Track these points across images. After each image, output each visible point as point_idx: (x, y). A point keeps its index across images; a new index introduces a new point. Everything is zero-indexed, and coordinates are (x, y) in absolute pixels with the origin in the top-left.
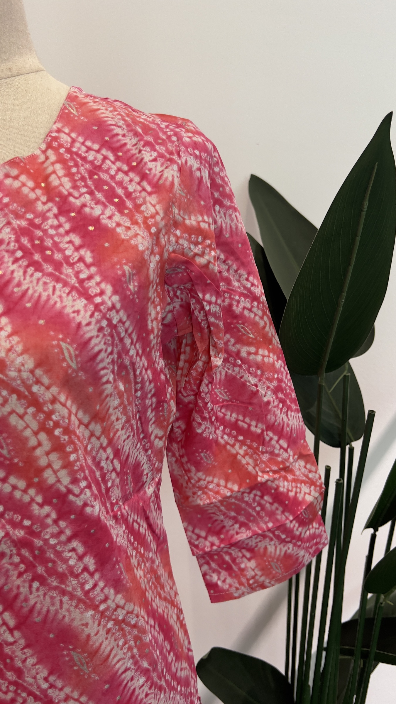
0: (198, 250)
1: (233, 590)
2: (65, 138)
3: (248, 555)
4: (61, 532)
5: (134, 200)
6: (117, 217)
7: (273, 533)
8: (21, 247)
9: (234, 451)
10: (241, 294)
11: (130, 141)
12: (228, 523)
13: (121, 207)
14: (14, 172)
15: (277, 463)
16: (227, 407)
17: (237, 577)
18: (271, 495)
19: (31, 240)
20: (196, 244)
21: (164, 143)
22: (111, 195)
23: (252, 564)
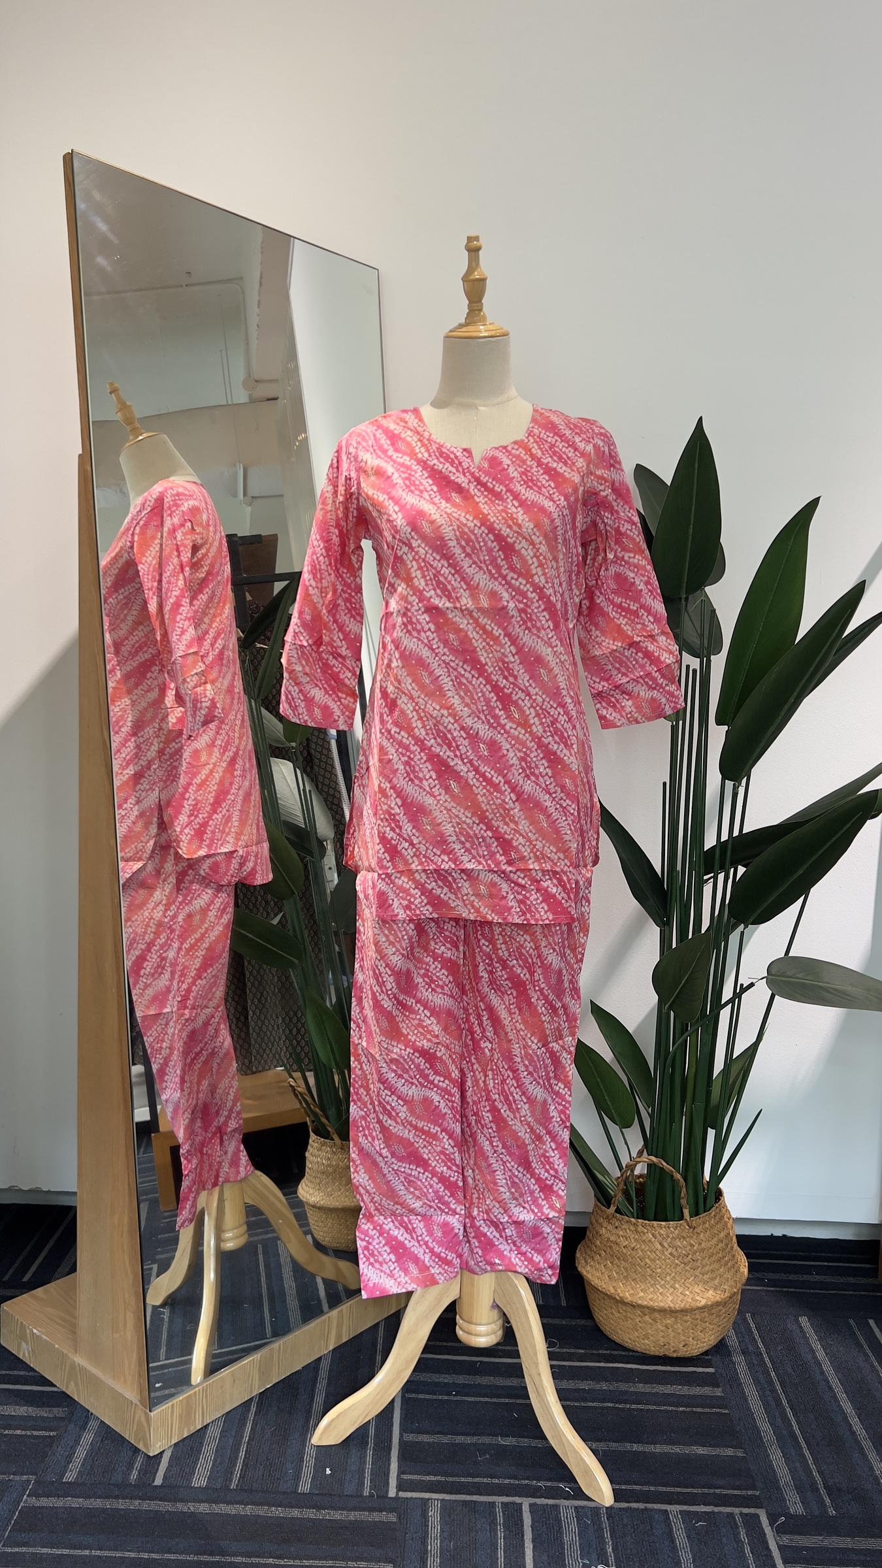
0: (602, 488)
1: (616, 720)
2: (536, 431)
3: (627, 697)
4: (540, 606)
5: (571, 460)
6: (564, 468)
7: (644, 680)
8: (523, 480)
9: (619, 622)
10: (625, 521)
11: (568, 432)
12: (614, 672)
13: (565, 464)
14: (516, 447)
15: (647, 631)
16: (615, 593)
17: (619, 712)
18: (642, 652)
19: (527, 477)
20: (601, 484)
21: (585, 433)
22: (560, 458)
23: (630, 703)
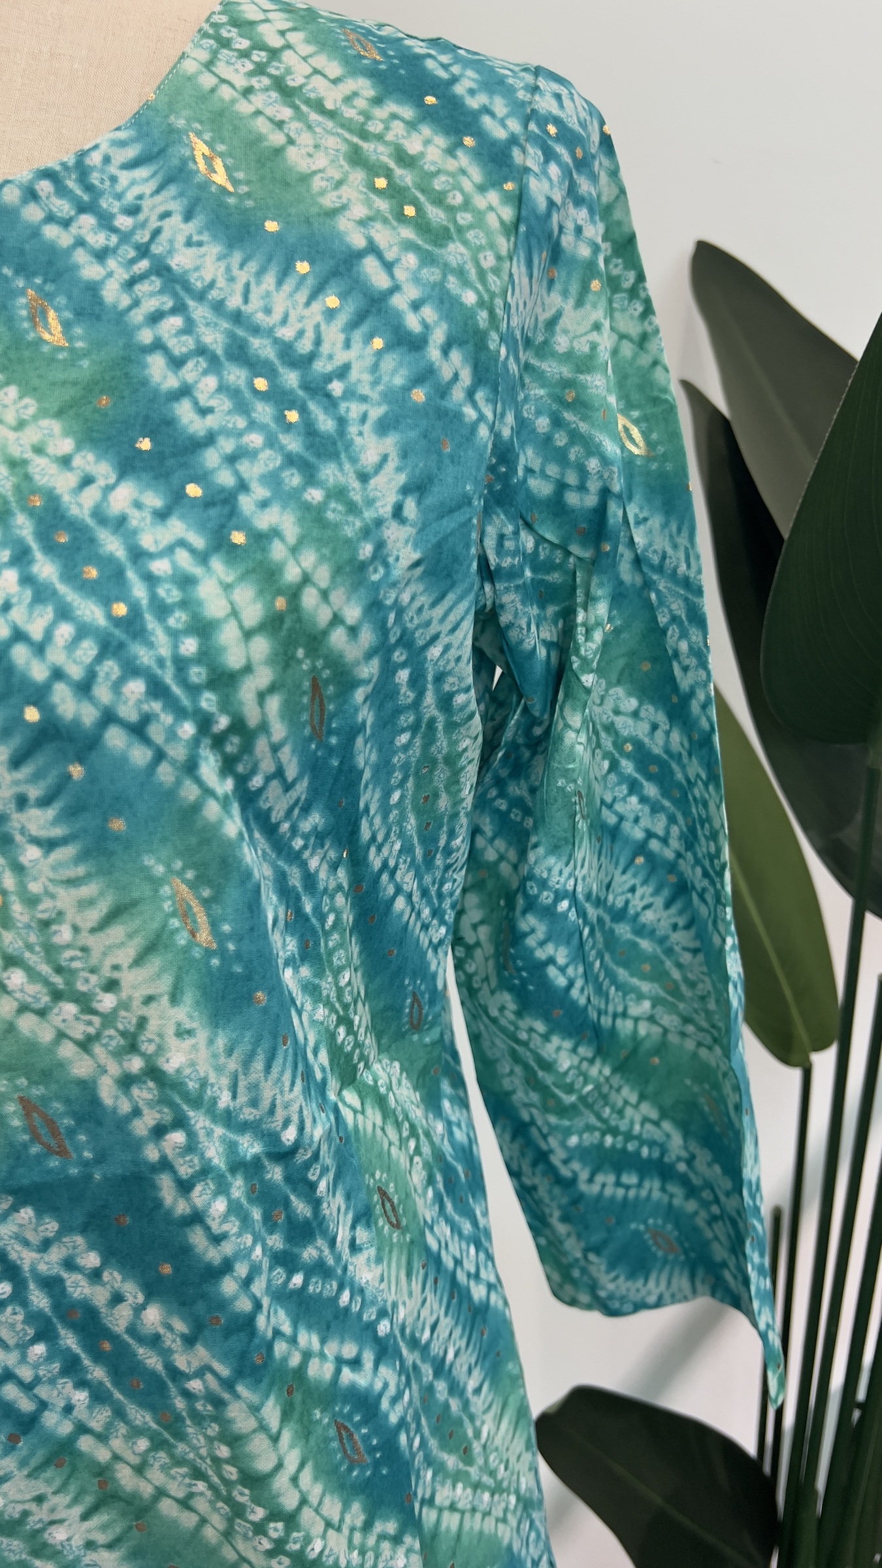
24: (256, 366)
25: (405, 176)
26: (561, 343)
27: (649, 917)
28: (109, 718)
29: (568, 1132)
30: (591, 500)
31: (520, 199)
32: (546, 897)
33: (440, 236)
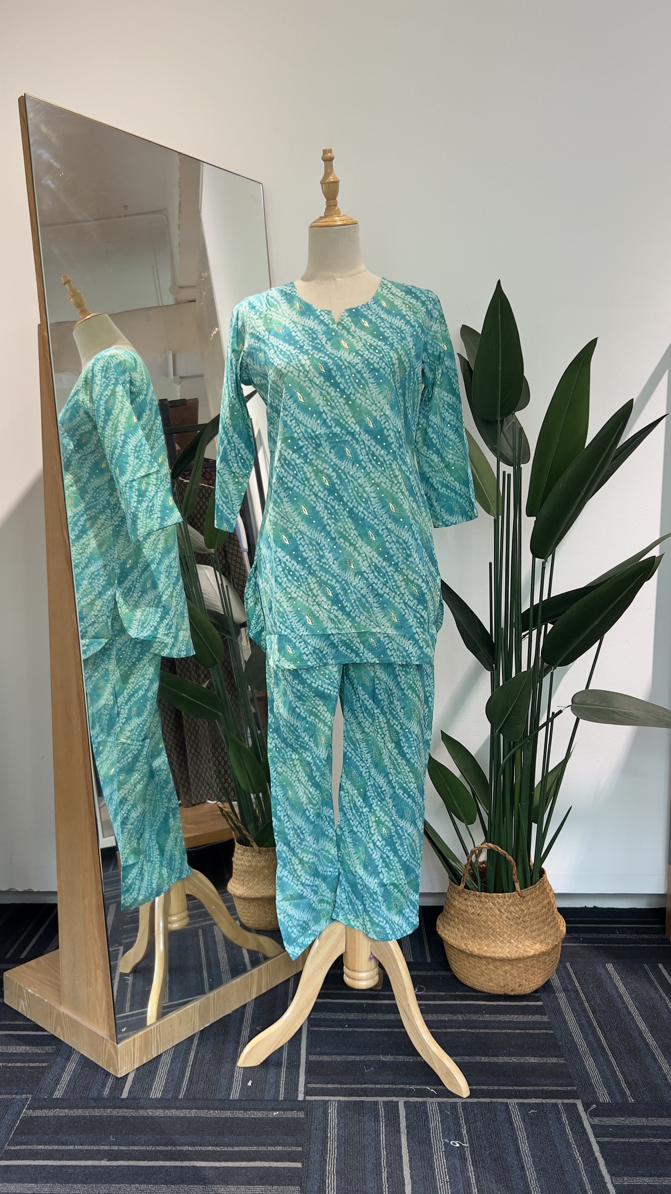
24: (394, 329)
25: (411, 305)
26: (433, 329)
27: (451, 437)
28: (381, 367)
29: (437, 476)
30: (438, 353)
31: (427, 308)
32: (432, 424)
33: (416, 313)
